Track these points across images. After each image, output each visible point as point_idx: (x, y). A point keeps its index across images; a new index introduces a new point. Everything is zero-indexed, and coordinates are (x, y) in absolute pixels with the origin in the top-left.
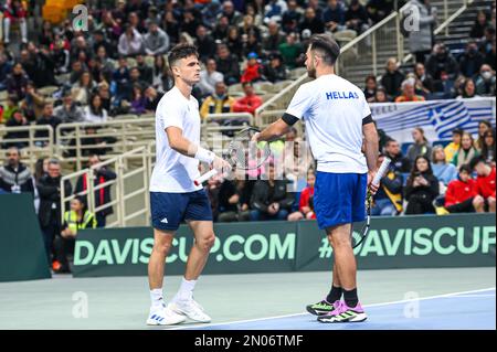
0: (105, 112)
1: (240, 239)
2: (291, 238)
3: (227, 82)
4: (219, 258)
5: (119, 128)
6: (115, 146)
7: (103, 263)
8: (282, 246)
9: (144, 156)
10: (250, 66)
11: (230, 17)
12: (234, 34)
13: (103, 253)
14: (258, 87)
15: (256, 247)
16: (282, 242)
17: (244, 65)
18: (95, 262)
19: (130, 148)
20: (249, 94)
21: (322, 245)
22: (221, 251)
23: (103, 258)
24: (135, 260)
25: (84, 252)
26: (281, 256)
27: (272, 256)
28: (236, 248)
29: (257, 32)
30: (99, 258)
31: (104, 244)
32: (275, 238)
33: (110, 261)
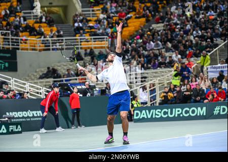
0: (143, 69)
1: (188, 109)
2: (204, 109)
3: (182, 58)
4: (181, 115)
5: (147, 74)
6: (146, 79)
7: (143, 118)
8: (201, 111)
9: (156, 82)
10: (190, 53)
11: (182, 37)
12: (184, 42)
13: (144, 114)
14: (192, 59)
15: (193, 112)
16: (202, 110)
17: (188, 52)
18: (141, 118)
19: (151, 80)
20: (189, 62)
21: (214, 110)
22: (182, 113)
23: (143, 116)
24: (154, 117)
25: (137, 114)
26: (201, 115)
27: (198, 115)
28: (187, 112)
29: (191, 41)
30: (142, 116)
31: (144, 112)
32: (199, 109)
33: (146, 117)
